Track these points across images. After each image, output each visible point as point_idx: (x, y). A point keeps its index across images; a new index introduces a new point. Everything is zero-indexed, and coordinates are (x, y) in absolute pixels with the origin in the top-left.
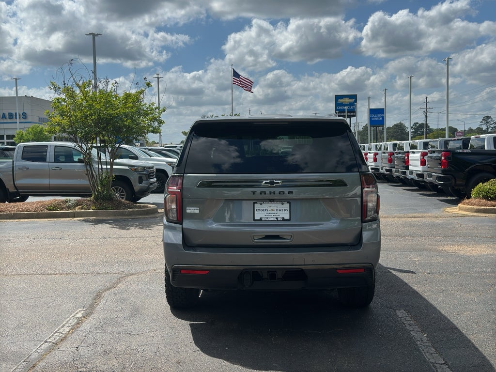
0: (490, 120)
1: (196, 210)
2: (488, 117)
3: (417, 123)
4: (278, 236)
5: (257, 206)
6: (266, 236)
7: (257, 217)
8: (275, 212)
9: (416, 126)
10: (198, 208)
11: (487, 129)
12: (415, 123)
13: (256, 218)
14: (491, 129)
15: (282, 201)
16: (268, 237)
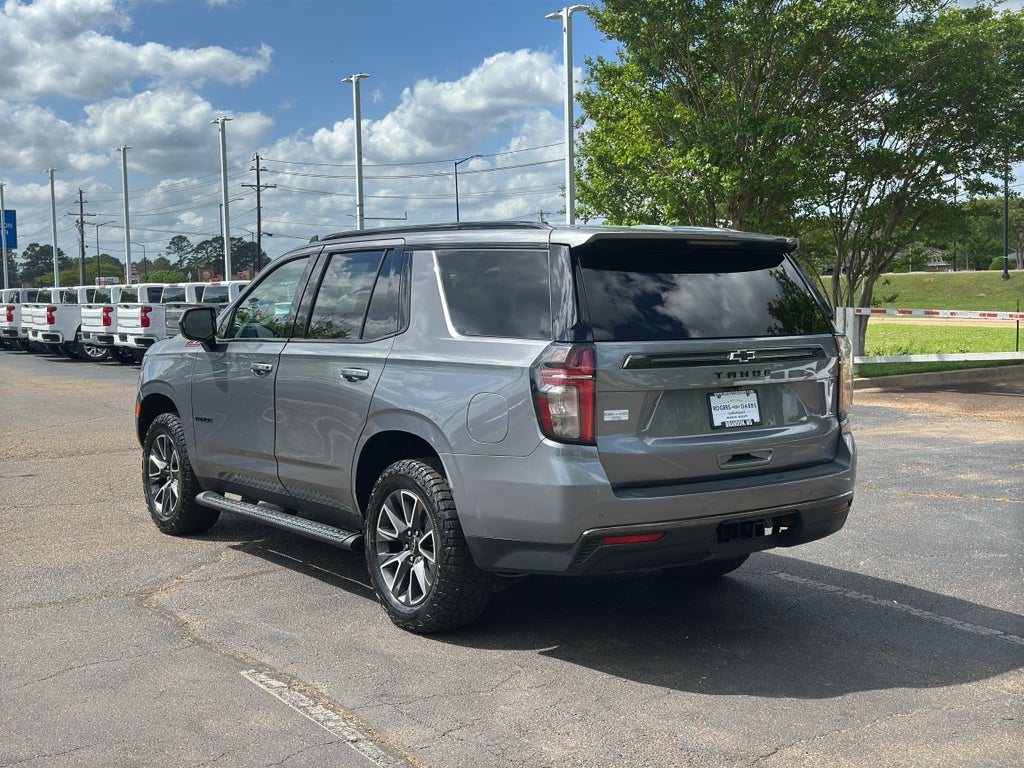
0: (185, 243)
1: (622, 415)
2: (182, 239)
3: (37, 245)
4: (749, 454)
5: (714, 400)
6: (733, 456)
7: (717, 422)
8: (740, 410)
9: (33, 250)
10: (627, 411)
11: (181, 261)
12: (31, 245)
13: (716, 424)
14: (187, 261)
15: (746, 389)
16: (736, 458)
